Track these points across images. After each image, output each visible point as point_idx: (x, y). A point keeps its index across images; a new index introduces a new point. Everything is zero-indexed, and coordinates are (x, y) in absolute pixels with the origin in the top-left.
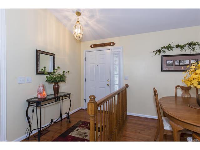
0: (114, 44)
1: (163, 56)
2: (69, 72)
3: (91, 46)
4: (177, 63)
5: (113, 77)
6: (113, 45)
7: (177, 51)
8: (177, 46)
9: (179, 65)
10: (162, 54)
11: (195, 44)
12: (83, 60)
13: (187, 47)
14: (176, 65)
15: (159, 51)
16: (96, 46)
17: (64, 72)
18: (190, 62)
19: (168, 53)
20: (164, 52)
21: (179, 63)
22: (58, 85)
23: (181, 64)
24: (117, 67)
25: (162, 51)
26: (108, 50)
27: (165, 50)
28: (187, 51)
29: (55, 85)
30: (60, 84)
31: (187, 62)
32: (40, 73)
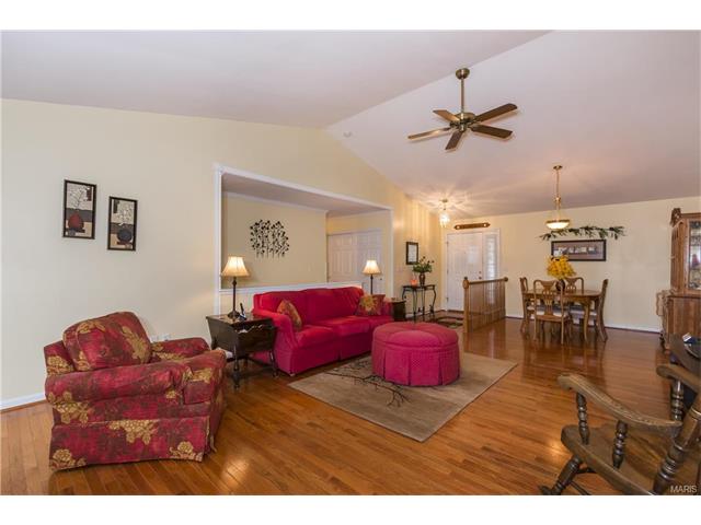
0: (488, 225)
1: (553, 242)
2: (433, 261)
3: (456, 227)
4: (571, 251)
5: (487, 268)
6: (487, 227)
7: (571, 237)
8: (571, 230)
9: (574, 254)
10: (552, 239)
11: (591, 229)
12: (444, 246)
13: (584, 231)
14: (571, 254)
15: (549, 236)
16: (463, 227)
18: (587, 249)
19: (560, 238)
20: (555, 237)
21: (574, 250)
22: (424, 275)
23: (576, 252)
24: (492, 254)
25: (552, 235)
26: (480, 233)
27: (557, 235)
28: (585, 237)
29: (421, 275)
30: (426, 274)
31: (584, 250)
32: (408, 263)
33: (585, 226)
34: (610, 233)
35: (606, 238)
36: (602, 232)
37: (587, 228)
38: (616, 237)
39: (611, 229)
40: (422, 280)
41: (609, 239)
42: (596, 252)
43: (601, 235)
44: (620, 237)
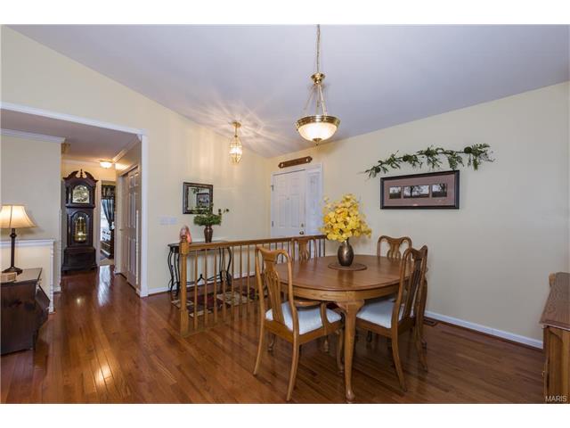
0: (310, 159)
1: (383, 179)
2: (228, 210)
3: (280, 166)
4: (407, 193)
6: (309, 161)
7: (406, 169)
8: (406, 158)
9: (411, 197)
10: (382, 174)
11: (436, 153)
13: (424, 159)
14: (405, 197)
15: (377, 170)
16: (286, 164)
17: (220, 211)
18: (430, 188)
19: (392, 172)
20: (385, 170)
21: (411, 191)
22: (211, 229)
23: (415, 193)
25: (382, 169)
27: (388, 167)
28: (426, 168)
29: (207, 229)
30: (213, 227)
31: (425, 190)
32: (188, 212)
33: (425, 149)
34: (466, 158)
35: (459, 167)
36: (453, 157)
37: (429, 153)
38: (476, 166)
39: (468, 151)
40: (208, 236)
41: (465, 169)
42: (443, 194)
43: (451, 163)
44: (483, 164)
